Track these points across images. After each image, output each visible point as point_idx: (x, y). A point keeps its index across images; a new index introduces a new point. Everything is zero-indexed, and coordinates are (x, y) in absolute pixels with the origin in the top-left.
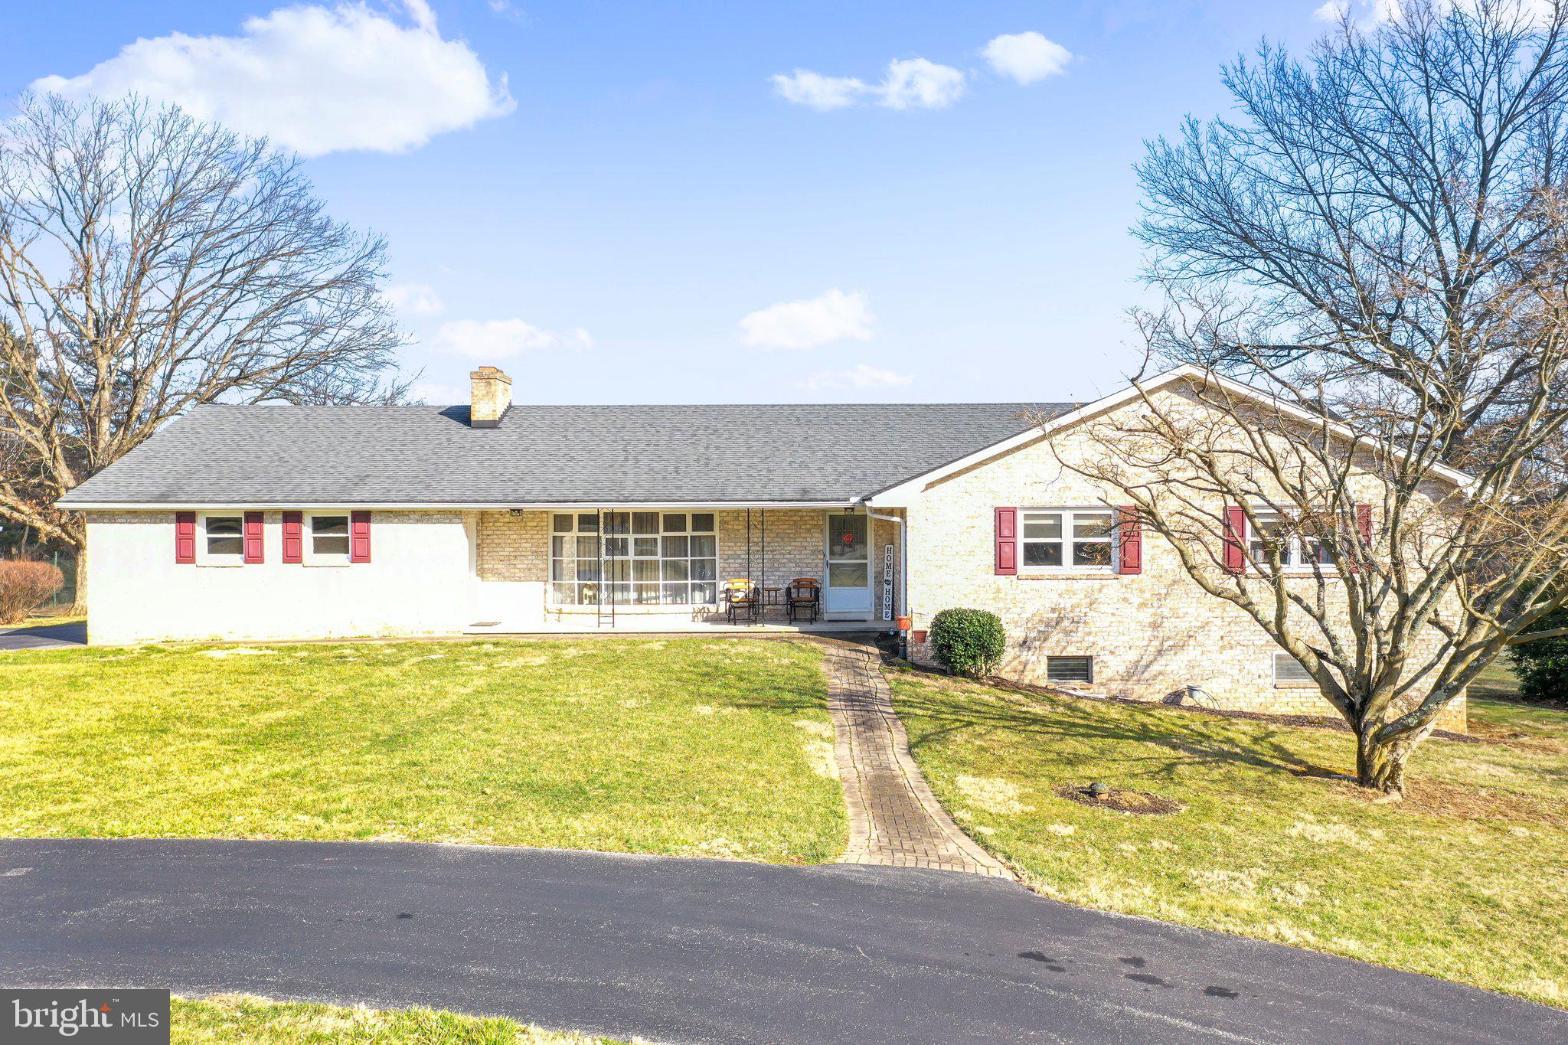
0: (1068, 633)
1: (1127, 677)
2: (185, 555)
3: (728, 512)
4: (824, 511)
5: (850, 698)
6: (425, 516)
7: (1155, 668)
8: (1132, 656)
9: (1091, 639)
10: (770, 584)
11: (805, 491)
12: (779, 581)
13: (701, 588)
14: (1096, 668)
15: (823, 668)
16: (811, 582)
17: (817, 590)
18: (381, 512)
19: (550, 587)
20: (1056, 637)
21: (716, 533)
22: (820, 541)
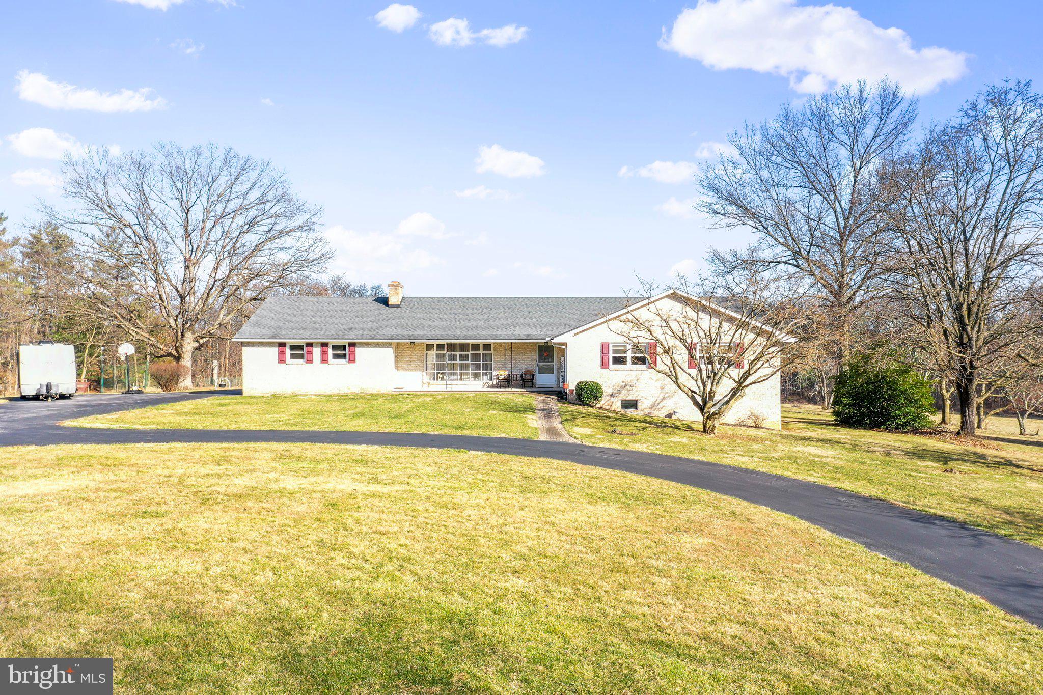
0: (629, 391)
1: (651, 408)
2: (282, 360)
3: (497, 343)
4: (536, 343)
5: (543, 410)
6: (377, 345)
7: (661, 405)
8: (653, 400)
9: (637, 393)
10: (514, 373)
11: (528, 336)
12: (518, 371)
13: (486, 374)
14: (639, 404)
15: (535, 403)
16: (531, 372)
17: (533, 375)
18: (360, 343)
19: (424, 373)
20: (624, 392)
21: (492, 351)
22: (535, 355)
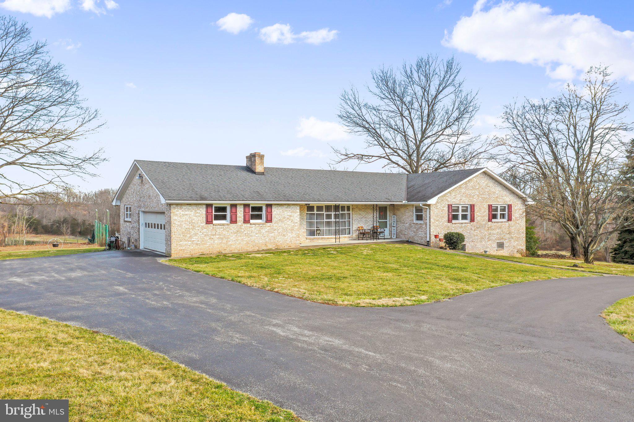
2: (209, 221)
6: (289, 206)
8: (473, 244)
14: (466, 247)
18: (275, 204)
19: (306, 230)
21: (351, 212)
